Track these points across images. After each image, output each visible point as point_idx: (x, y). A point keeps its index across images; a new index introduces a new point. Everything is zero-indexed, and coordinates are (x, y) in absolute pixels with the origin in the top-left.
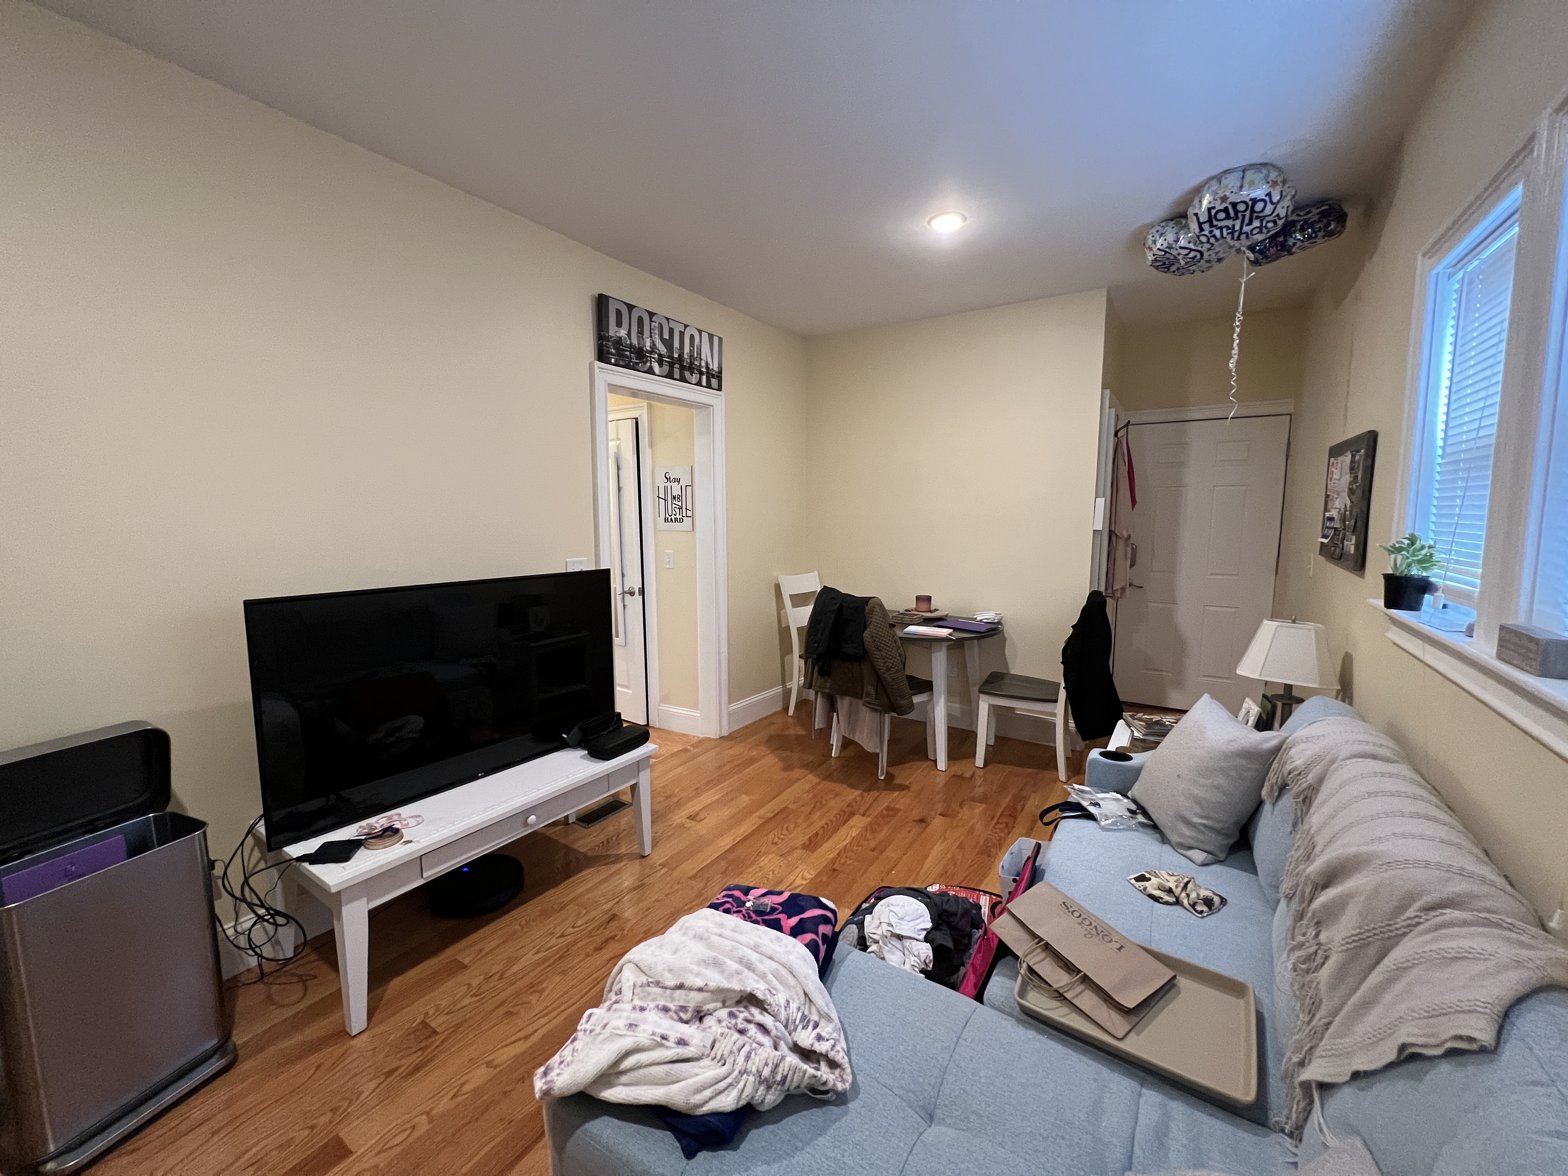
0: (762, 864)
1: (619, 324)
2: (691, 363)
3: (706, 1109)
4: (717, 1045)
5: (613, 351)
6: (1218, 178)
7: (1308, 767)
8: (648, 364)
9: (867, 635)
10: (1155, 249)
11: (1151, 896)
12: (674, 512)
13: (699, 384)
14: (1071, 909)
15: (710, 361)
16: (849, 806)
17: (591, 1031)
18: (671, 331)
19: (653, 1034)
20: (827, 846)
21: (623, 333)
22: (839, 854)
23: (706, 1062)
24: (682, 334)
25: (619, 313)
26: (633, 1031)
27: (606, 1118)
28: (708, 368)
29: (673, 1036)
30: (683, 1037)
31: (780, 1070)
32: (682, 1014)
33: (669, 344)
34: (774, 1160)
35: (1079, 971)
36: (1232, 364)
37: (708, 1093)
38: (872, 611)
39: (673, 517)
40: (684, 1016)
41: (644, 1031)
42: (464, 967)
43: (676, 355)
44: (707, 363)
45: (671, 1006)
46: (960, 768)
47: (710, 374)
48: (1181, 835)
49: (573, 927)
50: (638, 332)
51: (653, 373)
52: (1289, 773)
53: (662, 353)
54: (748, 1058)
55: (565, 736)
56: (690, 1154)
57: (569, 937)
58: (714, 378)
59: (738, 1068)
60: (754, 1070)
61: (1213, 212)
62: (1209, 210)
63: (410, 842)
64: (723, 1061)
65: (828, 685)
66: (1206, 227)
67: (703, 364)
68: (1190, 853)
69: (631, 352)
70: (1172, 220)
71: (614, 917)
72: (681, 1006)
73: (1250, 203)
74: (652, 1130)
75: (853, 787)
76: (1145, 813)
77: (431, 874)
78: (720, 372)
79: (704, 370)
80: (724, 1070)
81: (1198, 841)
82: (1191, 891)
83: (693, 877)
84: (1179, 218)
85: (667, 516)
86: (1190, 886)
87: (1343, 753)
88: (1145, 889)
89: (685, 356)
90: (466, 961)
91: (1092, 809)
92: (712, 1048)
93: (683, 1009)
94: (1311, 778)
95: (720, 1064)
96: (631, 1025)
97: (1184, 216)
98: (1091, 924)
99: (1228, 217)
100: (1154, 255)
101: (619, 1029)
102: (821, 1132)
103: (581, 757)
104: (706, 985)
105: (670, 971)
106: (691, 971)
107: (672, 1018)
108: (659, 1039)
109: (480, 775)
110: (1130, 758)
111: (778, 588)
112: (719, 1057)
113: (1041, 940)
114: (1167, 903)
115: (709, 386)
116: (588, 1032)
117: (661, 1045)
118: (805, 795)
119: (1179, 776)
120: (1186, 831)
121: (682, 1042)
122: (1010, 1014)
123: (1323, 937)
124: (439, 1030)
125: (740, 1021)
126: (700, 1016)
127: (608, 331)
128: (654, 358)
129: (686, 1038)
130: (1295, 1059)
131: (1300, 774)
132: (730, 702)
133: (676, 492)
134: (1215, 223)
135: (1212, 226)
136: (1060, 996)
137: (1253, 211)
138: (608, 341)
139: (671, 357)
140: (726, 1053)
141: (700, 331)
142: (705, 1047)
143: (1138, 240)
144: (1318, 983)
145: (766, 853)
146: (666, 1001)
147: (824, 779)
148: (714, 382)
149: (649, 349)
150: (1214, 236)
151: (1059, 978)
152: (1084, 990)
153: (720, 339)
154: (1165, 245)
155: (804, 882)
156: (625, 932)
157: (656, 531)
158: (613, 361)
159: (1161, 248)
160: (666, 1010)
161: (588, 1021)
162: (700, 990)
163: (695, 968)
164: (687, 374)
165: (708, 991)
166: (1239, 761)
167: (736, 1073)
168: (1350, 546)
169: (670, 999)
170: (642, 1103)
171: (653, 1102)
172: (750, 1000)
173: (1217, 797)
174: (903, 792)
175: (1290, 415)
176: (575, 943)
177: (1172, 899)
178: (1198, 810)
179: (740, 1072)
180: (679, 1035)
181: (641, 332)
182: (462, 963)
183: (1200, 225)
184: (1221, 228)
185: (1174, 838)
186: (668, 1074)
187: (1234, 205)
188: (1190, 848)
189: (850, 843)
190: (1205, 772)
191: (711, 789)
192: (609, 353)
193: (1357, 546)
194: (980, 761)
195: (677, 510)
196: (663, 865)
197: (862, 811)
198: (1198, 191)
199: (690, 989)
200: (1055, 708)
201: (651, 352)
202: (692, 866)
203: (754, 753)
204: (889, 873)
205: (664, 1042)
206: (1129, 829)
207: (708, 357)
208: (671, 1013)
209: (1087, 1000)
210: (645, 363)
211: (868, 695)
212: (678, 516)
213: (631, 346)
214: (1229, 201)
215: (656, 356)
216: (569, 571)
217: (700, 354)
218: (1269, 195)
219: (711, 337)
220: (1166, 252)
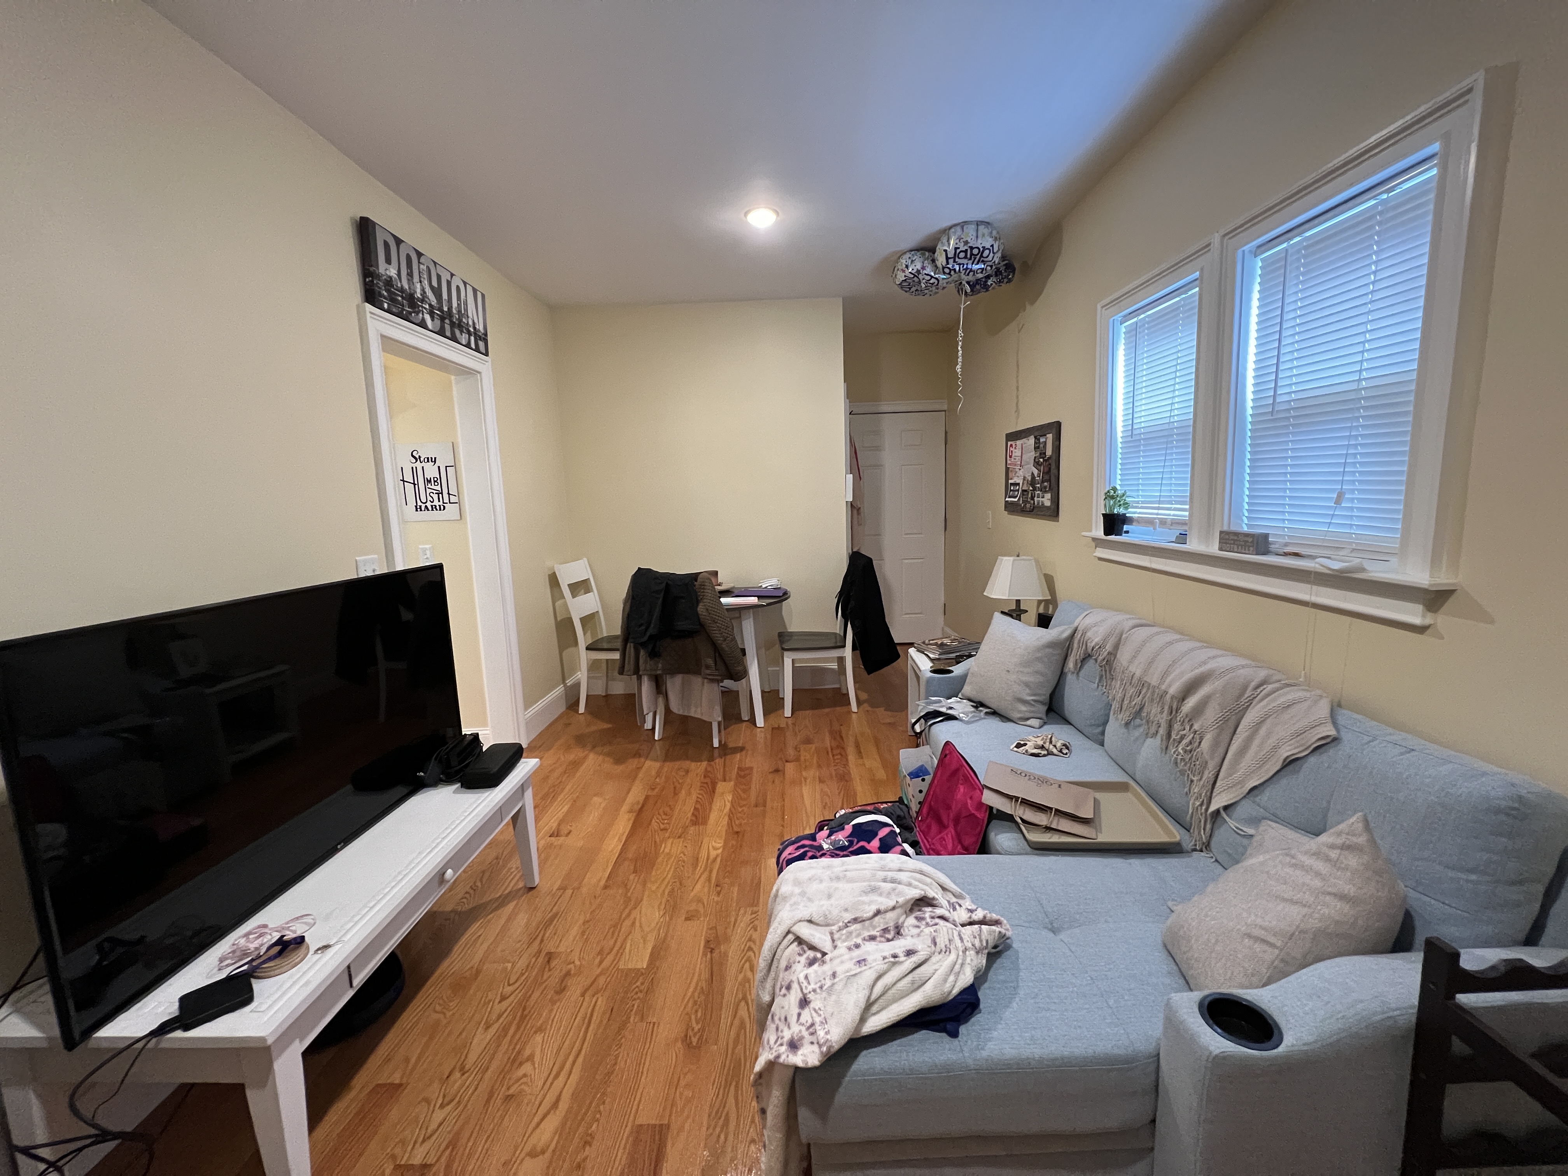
0: (667, 850)
1: (388, 261)
2: (460, 320)
3: (956, 991)
4: (938, 940)
5: (385, 294)
6: (963, 225)
7: (1105, 640)
8: (421, 315)
9: (701, 608)
10: (907, 272)
11: (1033, 755)
12: (429, 498)
13: (468, 346)
14: (1019, 773)
15: (476, 321)
16: (705, 777)
17: (821, 987)
18: (439, 278)
19: (884, 958)
20: (713, 816)
21: (393, 272)
22: (730, 818)
23: (934, 959)
24: (449, 283)
25: (386, 245)
26: (865, 965)
27: (864, 1053)
28: (475, 328)
29: (900, 952)
30: (908, 948)
31: (983, 937)
32: (887, 936)
33: (437, 292)
34: (1010, 1003)
35: (1051, 809)
36: (958, 368)
37: (952, 978)
38: (703, 585)
39: (429, 504)
40: (890, 936)
41: (875, 960)
42: (395, 1089)
43: (446, 309)
44: (474, 323)
45: (874, 933)
46: (774, 720)
47: (478, 338)
48: (1020, 712)
49: (509, 985)
50: (408, 274)
51: (425, 327)
52: (1093, 650)
53: (433, 303)
54: (961, 939)
55: (422, 774)
56: (954, 1034)
58: (480, 340)
59: (961, 949)
60: (970, 945)
61: (958, 251)
62: (956, 249)
63: (327, 947)
64: (948, 950)
65: (660, 665)
66: (951, 261)
67: (471, 323)
68: (1029, 722)
69: (402, 297)
70: (918, 250)
71: (550, 956)
72: (883, 930)
73: (981, 249)
74: (910, 1037)
75: (699, 760)
76: (984, 706)
78: (486, 334)
79: (472, 329)
80: (953, 957)
81: (1032, 712)
82: (1056, 742)
83: (606, 887)
84: (928, 249)
85: (419, 503)
86: (1053, 739)
87: (1127, 629)
88: (1027, 751)
89: (454, 311)
90: (396, 1079)
91: (950, 712)
92: (935, 944)
93: (886, 930)
94: (1109, 647)
95: (948, 953)
96: (859, 962)
97: (933, 250)
98: (1035, 778)
99: (966, 257)
100: (905, 276)
101: (851, 970)
102: (1017, 969)
103: (454, 792)
104: (897, 902)
105: (846, 910)
106: (864, 903)
107: (880, 942)
108: (892, 960)
110: (950, 672)
111: (554, 581)
112: (944, 950)
113: (1017, 798)
114: (1044, 756)
115: (477, 350)
117: (894, 964)
118: (658, 780)
119: (1008, 671)
120: (1023, 708)
121: (910, 953)
122: (1026, 854)
123: (1196, 727)
124: (431, 1160)
125: (928, 920)
126: (898, 931)
127: (378, 268)
128: (425, 308)
129: (911, 948)
131: (1100, 647)
132: (526, 708)
133: (431, 471)
134: (957, 260)
135: (954, 261)
136: (1048, 829)
137: (982, 256)
138: (379, 280)
139: (441, 310)
140: (947, 943)
141: (465, 283)
142: (929, 947)
143: (891, 263)
144: (1202, 753)
145: (664, 840)
146: (869, 931)
147: (665, 761)
148: (481, 344)
149: (419, 296)
150: (955, 270)
151: (1041, 819)
152: (1059, 820)
153: (483, 296)
154: (915, 270)
155: (720, 851)
156: (577, 963)
157: (403, 521)
158: (386, 306)
159: (913, 272)
160: (872, 938)
161: (809, 983)
162: (894, 908)
163: (865, 898)
164: (457, 332)
165: (898, 907)
166: (1047, 650)
167: (961, 953)
168: (1044, 501)
169: (870, 928)
170: (904, 1016)
171: (914, 1010)
172: (923, 902)
173: (1040, 679)
174: (744, 753)
175: (945, 411)
176: (527, 998)
177: (1046, 752)
178: (1028, 691)
179: (963, 952)
180: (904, 949)
181: (410, 275)
182: (392, 1084)
183: (947, 258)
184: (960, 264)
185: (1015, 715)
186: (913, 982)
187: (972, 248)
188: (1028, 719)
189: (732, 805)
190: (1027, 664)
191: (552, 802)
192: (381, 295)
195: (435, 497)
196: (563, 888)
197: (720, 776)
198: (946, 231)
199: (886, 911)
200: (844, 652)
201: (422, 301)
202: (597, 875)
203: (572, 757)
204: (783, 818)
205: (897, 959)
206: (981, 719)
207: (473, 315)
208: (878, 939)
209: (1065, 825)
210: (417, 313)
211: (708, 667)
212: (436, 503)
213: (402, 290)
214: (969, 245)
215: (427, 307)
217: (466, 310)
218: (992, 246)
219: (475, 291)
220: (915, 276)
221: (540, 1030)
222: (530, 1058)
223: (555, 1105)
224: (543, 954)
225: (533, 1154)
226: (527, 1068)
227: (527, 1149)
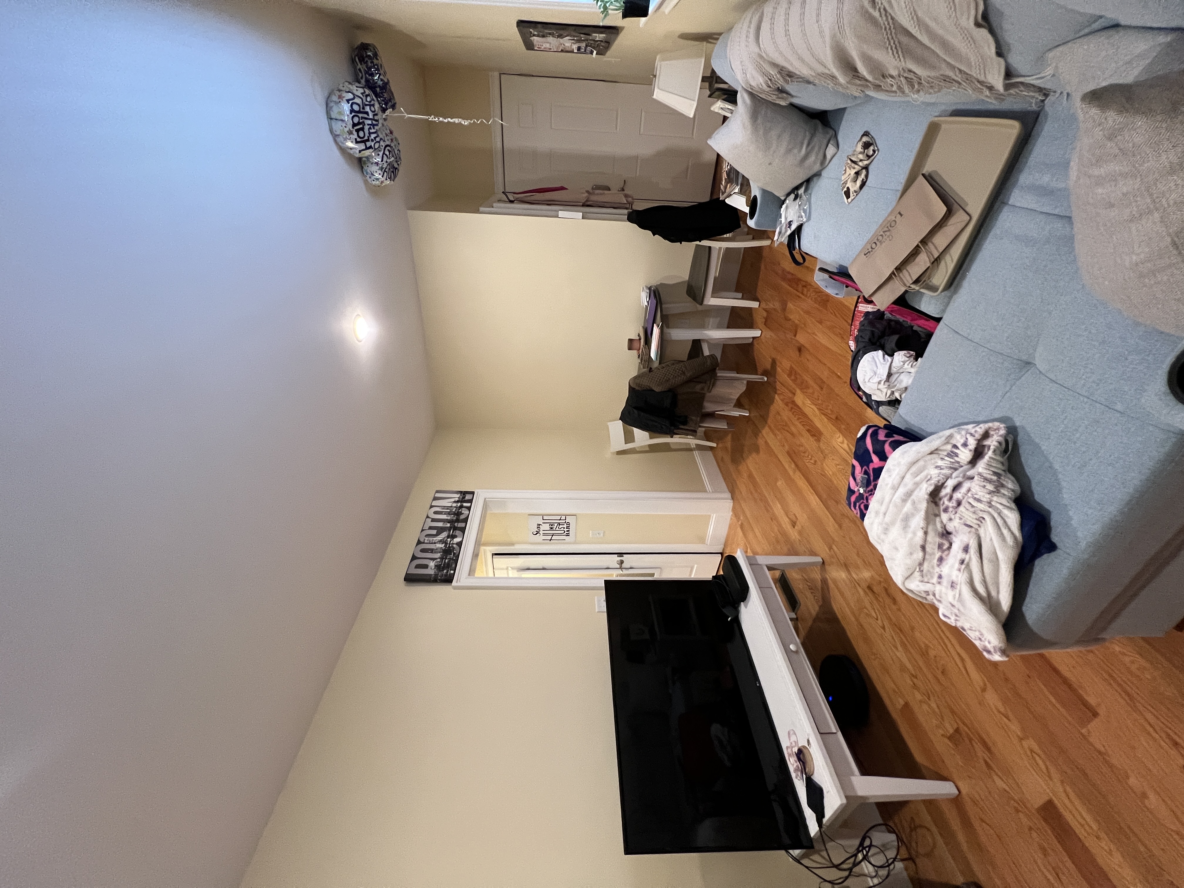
0: (831, 473)
1: (426, 566)
2: (454, 514)
3: (1017, 533)
4: (968, 523)
5: (445, 571)
6: (335, 137)
7: (764, 74)
8: (455, 546)
9: (657, 389)
10: (383, 179)
11: (862, 187)
12: (562, 529)
13: (469, 508)
14: (870, 250)
15: (453, 500)
16: (787, 405)
17: (956, 616)
18: (431, 528)
19: (959, 570)
20: (818, 424)
21: (432, 564)
22: (824, 414)
23: (982, 532)
24: (433, 520)
25: (418, 566)
26: (957, 584)
27: (1024, 608)
28: (458, 502)
29: (961, 555)
30: (962, 548)
31: (989, 476)
32: (945, 547)
33: (440, 530)
34: (1059, 484)
35: (918, 246)
36: (466, 123)
37: (1005, 532)
38: (638, 385)
39: (566, 530)
40: (946, 545)
41: (957, 576)
42: (906, 705)
43: (449, 525)
44: (455, 502)
45: (938, 555)
46: (759, 319)
47: (462, 500)
48: (815, 163)
49: (877, 619)
50: (432, 552)
51: (461, 543)
52: (770, 87)
53: (447, 535)
54: (979, 500)
55: (730, 619)
56: (1052, 547)
57: (884, 623)
58: (465, 497)
59: (987, 508)
60: (988, 496)
61: (359, 140)
62: (357, 142)
63: (808, 741)
64: (981, 519)
65: (693, 418)
66: (368, 144)
67: (455, 505)
68: (829, 157)
69: (446, 558)
70: (362, 168)
71: (869, 588)
72: (938, 548)
73: (353, 114)
74: (1034, 574)
75: (772, 401)
76: (797, 188)
77: (833, 726)
78: (461, 492)
79: (459, 504)
80: (988, 519)
81: (819, 151)
82: (858, 158)
83: (840, 526)
84: (361, 163)
85: (565, 534)
86: (853, 159)
87: (757, 50)
88: (855, 192)
89: (449, 518)
90: (902, 702)
91: (794, 227)
92: (971, 527)
93: (940, 546)
94: (773, 72)
95: (983, 521)
96: (952, 586)
97: (360, 160)
98: (882, 235)
99: (362, 129)
100: (386, 179)
101: (955, 595)
102: (1037, 446)
103: (746, 607)
104: (922, 528)
105: (911, 554)
106: (912, 539)
107: (948, 554)
108: (963, 566)
109: (758, 685)
110: (755, 197)
111: (620, 453)
112: (979, 523)
113: (893, 273)
114: (867, 176)
115: (470, 501)
116: (958, 618)
117: (968, 565)
118: (778, 438)
119: (770, 164)
120: (812, 158)
121: (966, 549)
122: (950, 298)
123: (894, 73)
124: (955, 726)
125: (950, 505)
126: (946, 534)
127: (431, 575)
128: (450, 542)
129: (962, 546)
130: (987, 93)
131: (770, 80)
132: (705, 491)
133: (547, 527)
134: (366, 138)
135: (368, 140)
136: (936, 261)
137: (359, 112)
138: (438, 575)
139: (449, 529)
140: (975, 516)
141: (432, 507)
142: (970, 532)
143: (375, 191)
144: (929, 77)
145: (823, 469)
146: (934, 558)
147: (766, 423)
148: (468, 497)
149: (444, 545)
150: (375, 138)
151: (922, 262)
152: (933, 243)
153: (437, 492)
154: (380, 172)
155: (846, 442)
156: (882, 580)
157: (575, 543)
158: (452, 572)
159: (382, 174)
160: (941, 560)
161: (949, 618)
162: (926, 533)
163: (910, 535)
164: (462, 517)
165: (927, 528)
166: (759, 121)
167: (990, 510)
168: (599, 37)
169: (933, 556)
170: (1012, 581)
171: (1012, 572)
172: (934, 495)
173: (786, 137)
174: (778, 364)
176: (890, 620)
177: (864, 172)
178: (796, 151)
179: (990, 507)
180: (960, 551)
181: (432, 551)
182: (904, 705)
183: (367, 148)
184: (370, 133)
185: (817, 168)
186: (990, 561)
187: (354, 125)
188: (825, 156)
189: (816, 405)
190: (767, 147)
191: (772, 509)
192: (446, 575)
193: (602, 33)
194: (754, 305)
195: (561, 526)
196: (830, 548)
197: (790, 395)
198: (344, 151)
199: (925, 540)
200: (715, 248)
201: (446, 543)
202: (831, 525)
203: (745, 475)
204: (839, 377)
205: (965, 562)
206: (809, 201)
207: (449, 502)
208: (944, 556)
209: (940, 241)
210: (454, 548)
211: (703, 389)
212: (565, 526)
213: (442, 558)
214: (351, 129)
215: (449, 540)
216: (605, 610)
217: (448, 508)
218: (348, 101)
219: (435, 499)
220: (385, 171)
221: (912, 629)
222: (927, 646)
223: (962, 660)
224: (867, 590)
225: (984, 690)
226: (932, 653)
227: (979, 690)
